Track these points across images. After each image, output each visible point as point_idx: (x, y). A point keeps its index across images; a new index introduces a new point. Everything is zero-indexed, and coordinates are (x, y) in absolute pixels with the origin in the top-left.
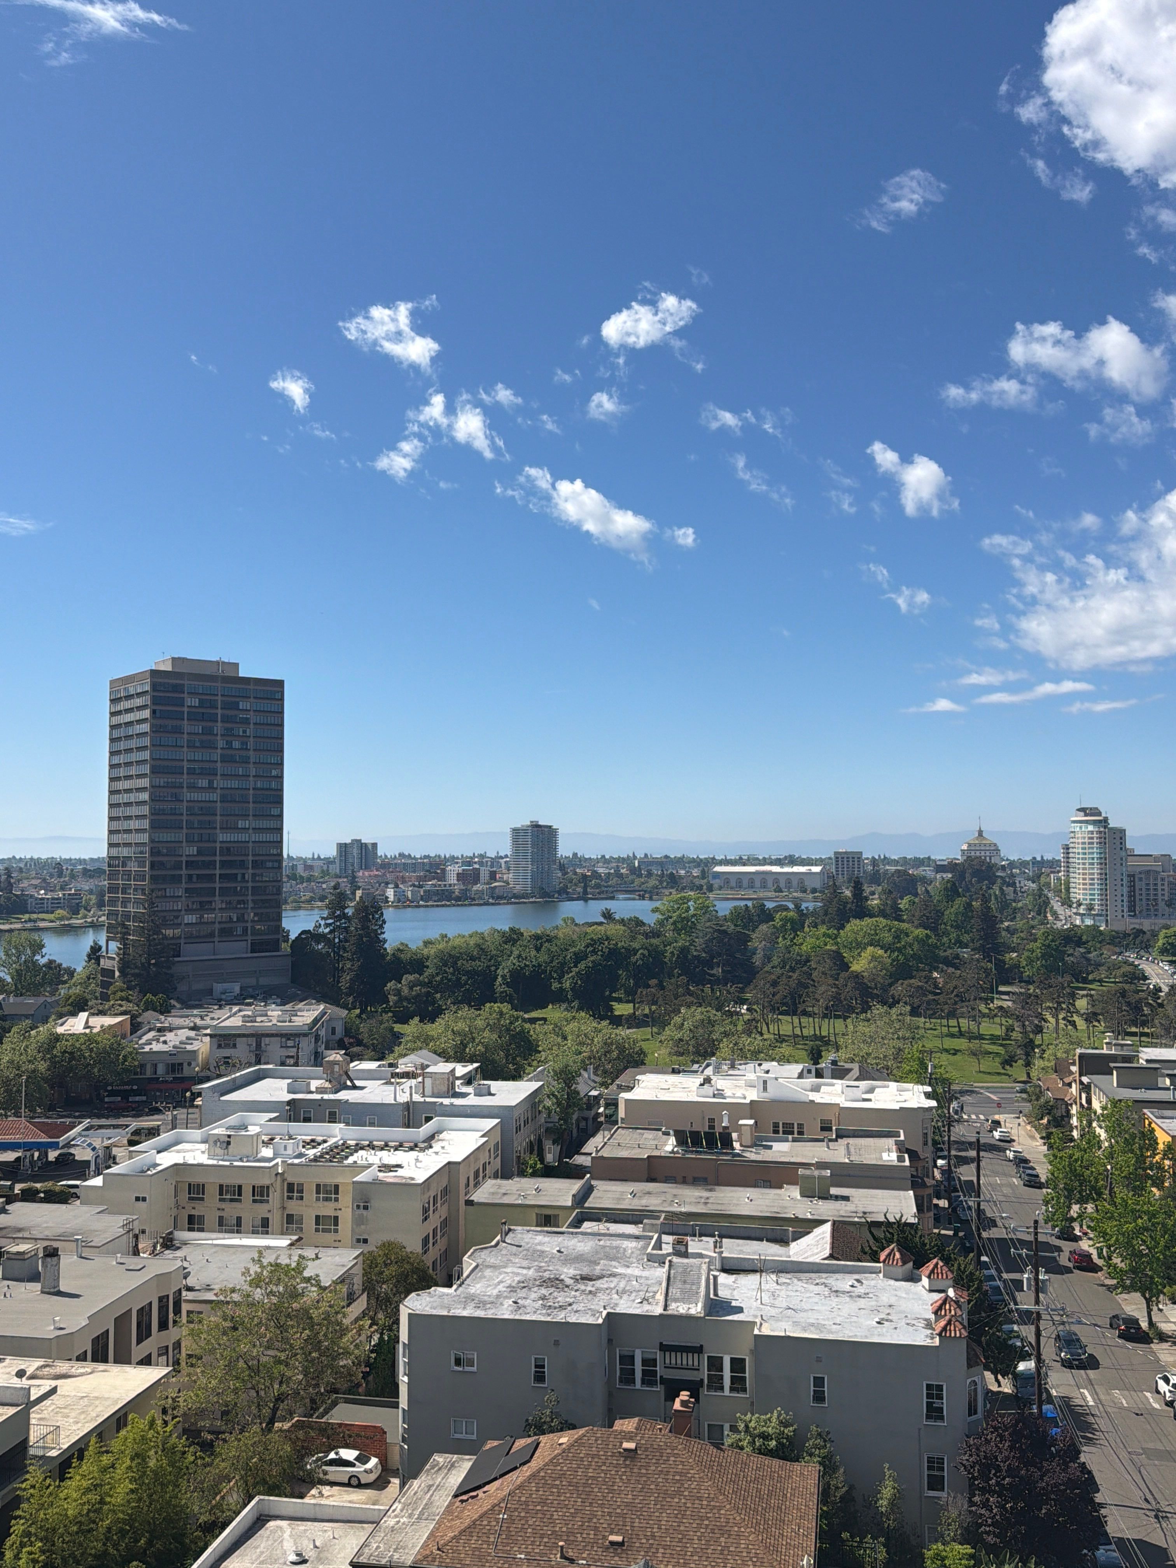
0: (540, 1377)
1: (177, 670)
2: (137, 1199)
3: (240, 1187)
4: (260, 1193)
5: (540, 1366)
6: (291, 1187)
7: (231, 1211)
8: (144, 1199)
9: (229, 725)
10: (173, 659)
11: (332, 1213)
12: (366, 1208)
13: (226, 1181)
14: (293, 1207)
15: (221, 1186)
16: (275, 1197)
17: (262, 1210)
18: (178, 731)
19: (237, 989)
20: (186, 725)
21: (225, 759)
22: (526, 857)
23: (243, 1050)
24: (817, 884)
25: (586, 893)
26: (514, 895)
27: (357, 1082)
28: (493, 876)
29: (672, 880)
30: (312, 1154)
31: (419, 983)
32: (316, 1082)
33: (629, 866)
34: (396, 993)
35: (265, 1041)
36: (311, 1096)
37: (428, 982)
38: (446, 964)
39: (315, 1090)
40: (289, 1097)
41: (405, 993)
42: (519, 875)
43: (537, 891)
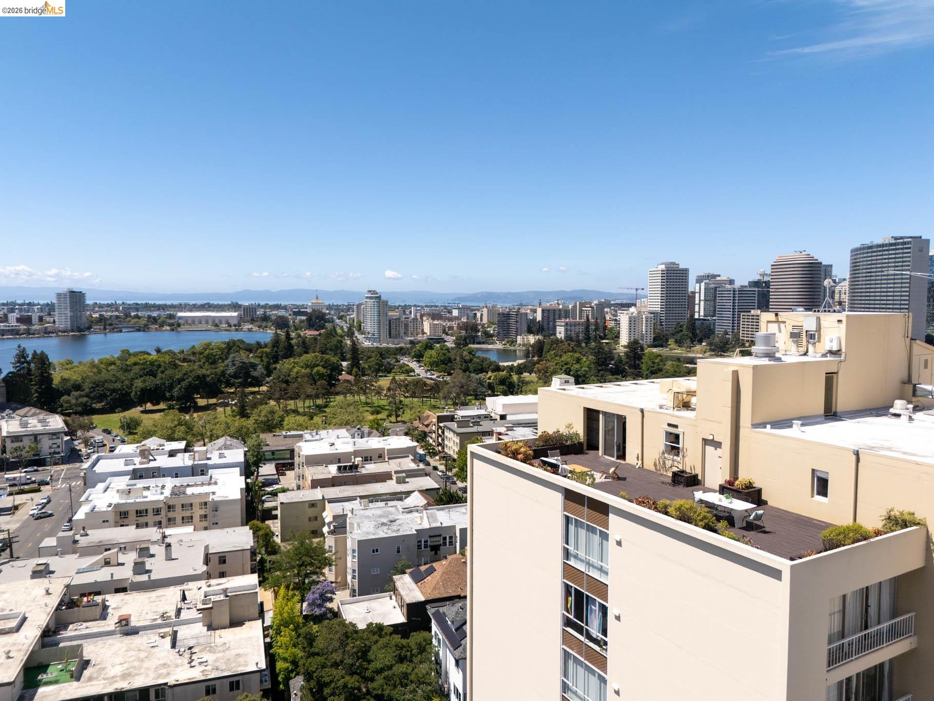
0: (398, 552)
2: (104, 522)
3: (146, 510)
4: (157, 512)
5: (398, 548)
6: (169, 507)
7: (142, 520)
8: (107, 521)
11: (190, 515)
12: (216, 511)
13: (139, 509)
14: (171, 515)
15: (137, 511)
16: (163, 512)
17: (158, 518)
22: (66, 308)
23: (26, 442)
24: (236, 322)
25: (105, 329)
26: (60, 331)
27: (156, 457)
28: (41, 319)
29: (155, 320)
30: (167, 492)
31: (81, 396)
32: (137, 460)
33: (117, 310)
34: (68, 402)
35: (39, 437)
36: (138, 466)
37: (87, 396)
38: (98, 386)
39: (138, 463)
40: (131, 468)
41: (73, 401)
42: (62, 320)
43: (75, 328)
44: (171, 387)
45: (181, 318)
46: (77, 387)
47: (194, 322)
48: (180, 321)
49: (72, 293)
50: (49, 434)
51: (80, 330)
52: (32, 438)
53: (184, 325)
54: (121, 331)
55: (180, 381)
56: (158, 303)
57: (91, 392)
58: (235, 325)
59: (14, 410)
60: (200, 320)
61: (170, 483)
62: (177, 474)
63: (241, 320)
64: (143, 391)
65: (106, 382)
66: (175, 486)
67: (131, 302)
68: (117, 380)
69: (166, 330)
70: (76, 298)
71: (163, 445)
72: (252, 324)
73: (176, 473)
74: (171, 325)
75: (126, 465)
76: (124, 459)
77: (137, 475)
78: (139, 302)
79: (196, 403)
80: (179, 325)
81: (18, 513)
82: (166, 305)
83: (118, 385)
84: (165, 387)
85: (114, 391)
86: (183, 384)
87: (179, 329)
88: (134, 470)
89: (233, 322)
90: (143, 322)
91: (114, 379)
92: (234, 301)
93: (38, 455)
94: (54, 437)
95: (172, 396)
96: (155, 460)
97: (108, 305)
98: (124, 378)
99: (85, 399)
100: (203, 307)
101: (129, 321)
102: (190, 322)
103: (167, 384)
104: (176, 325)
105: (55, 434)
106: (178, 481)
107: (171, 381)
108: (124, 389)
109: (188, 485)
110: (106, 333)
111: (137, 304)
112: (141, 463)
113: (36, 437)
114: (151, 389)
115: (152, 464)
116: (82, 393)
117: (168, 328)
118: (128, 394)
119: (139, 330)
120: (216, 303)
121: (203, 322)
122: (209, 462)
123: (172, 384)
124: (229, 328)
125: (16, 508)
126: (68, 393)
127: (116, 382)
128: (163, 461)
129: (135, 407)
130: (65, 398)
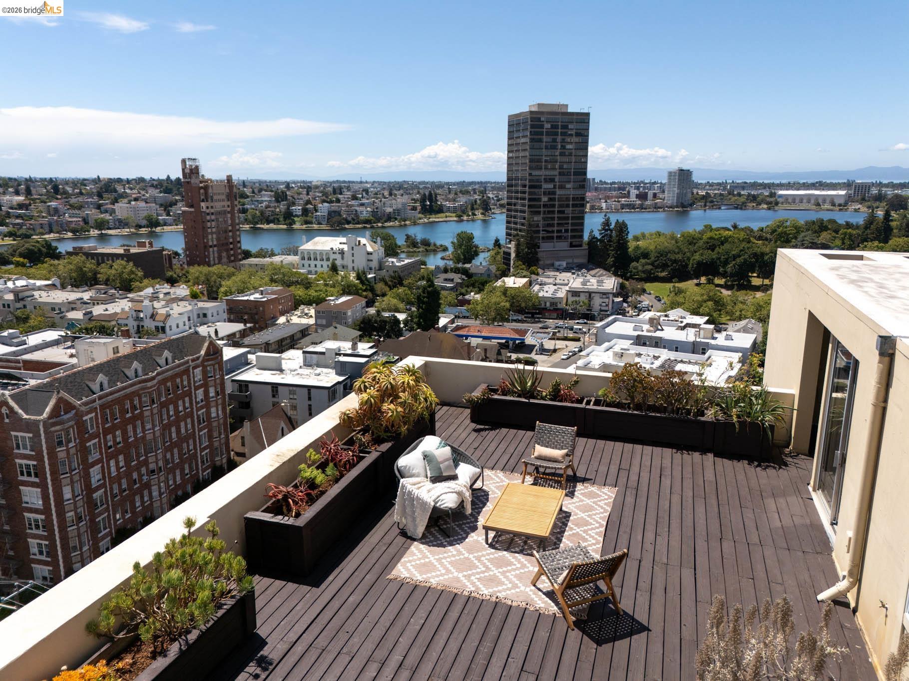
1: (541, 110)
9: (563, 137)
10: (539, 104)
18: (541, 141)
19: (564, 264)
20: (545, 139)
21: (562, 154)
22: (674, 186)
23: (583, 298)
24: (842, 201)
25: (705, 206)
26: (667, 207)
27: (664, 327)
28: (655, 195)
29: (754, 198)
30: (658, 363)
31: (647, 264)
32: (646, 327)
33: (725, 189)
34: (636, 268)
35: (593, 295)
36: (645, 333)
37: (652, 264)
38: (662, 255)
39: (646, 330)
40: (636, 333)
41: (640, 268)
42: (669, 197)
43: (679, 204)
44: (726, 263)
45: (781, 196)
46: (646, 255)
47: (794, 201)
48: (780, 200)
49: (681, 170)
50: (600, 293)
51: (683, 206)
52: (587, 295)
53: (782, 203)
54: (720, 208)
55: (735, 257)
56: (766, 182)
57: (656, 261)
58: (840, 205)
59: (589, 270)
60: (801, 198)
61: (665, 354)
62: (677, 348)
63: (849, 199)
64: (700, 264)
65: (669, 252)
66: (669, 359)
67: (740, 181)
68: (680, 251)
69: (763, 209)
70: (683, 176)
71: (685, 318)
72: (861, 204)
73: (675, 346)
74: (768, 203)
75: (635, 330)
76: (634, 324)
77: (640, 341)
78: (748, 181)
79: (750, 282)
80: (777, 203)
81: (555, 355)
82: (773, 183)
83: (679, 257)
84: (720, 262)
85: (675, 261)
86: (738, 260)
87: (776, 208)
88: (638, 336)
89: (837, 202)
90: (742, 199)
91: (677, 250)
92: (850, 179)
93: (591, 310)
94: (604, 296)
95: (726, 272)
96: (662, 330)
97: (719, 184)
98: (687, 250)
99: (650, 267)
100: (813, 186)
101: (730, 199)
102: (790, 200)
103: (722, 260)
104: (773, 203)
105: (605, 294)
106: (673, 355)
107: (726, 256)
108: (684, 261)
109: (682, 361)
110: (705, 210)
111: (746, 183)
112: (648, 331)
113: (590, 294)
114: (707, 262)
115: (658, 334)
116: (648, 261)
117: (765, 206)
118: (687, 265)
119: (736, 208)
120: (828, 181)
121: (805, 201)
122: (713, 342)
123: (727, 259)
124: (832, 207)
125: (555, 351)
126: (637, 259)
127: (678, 253)
128: (669, 333)
129: (691, 279)
130: (634, 264)
